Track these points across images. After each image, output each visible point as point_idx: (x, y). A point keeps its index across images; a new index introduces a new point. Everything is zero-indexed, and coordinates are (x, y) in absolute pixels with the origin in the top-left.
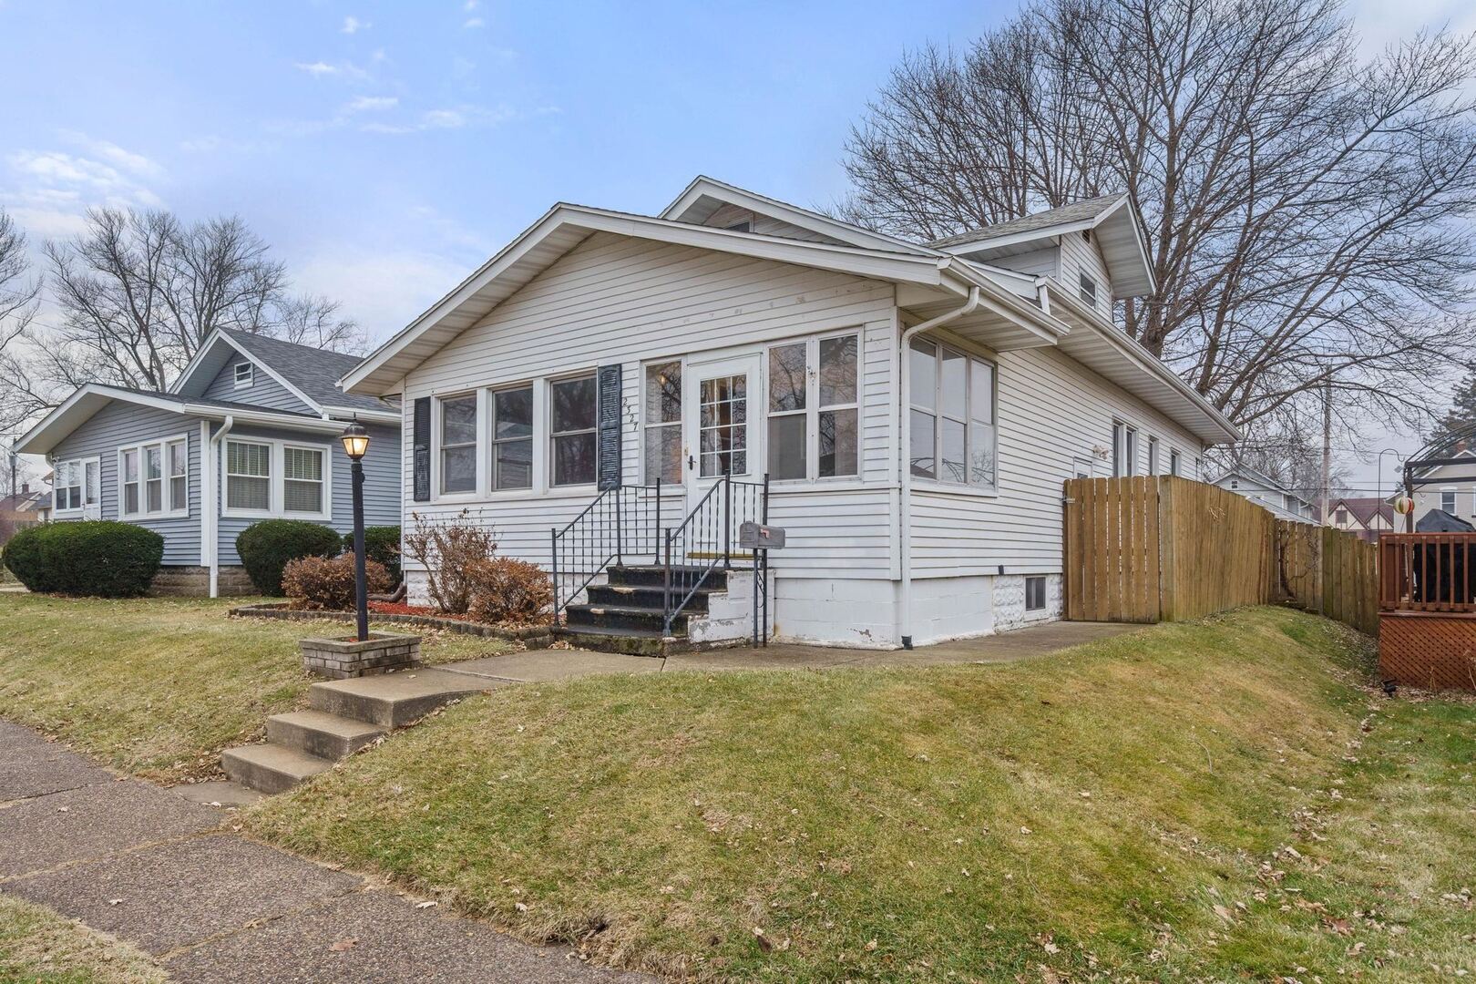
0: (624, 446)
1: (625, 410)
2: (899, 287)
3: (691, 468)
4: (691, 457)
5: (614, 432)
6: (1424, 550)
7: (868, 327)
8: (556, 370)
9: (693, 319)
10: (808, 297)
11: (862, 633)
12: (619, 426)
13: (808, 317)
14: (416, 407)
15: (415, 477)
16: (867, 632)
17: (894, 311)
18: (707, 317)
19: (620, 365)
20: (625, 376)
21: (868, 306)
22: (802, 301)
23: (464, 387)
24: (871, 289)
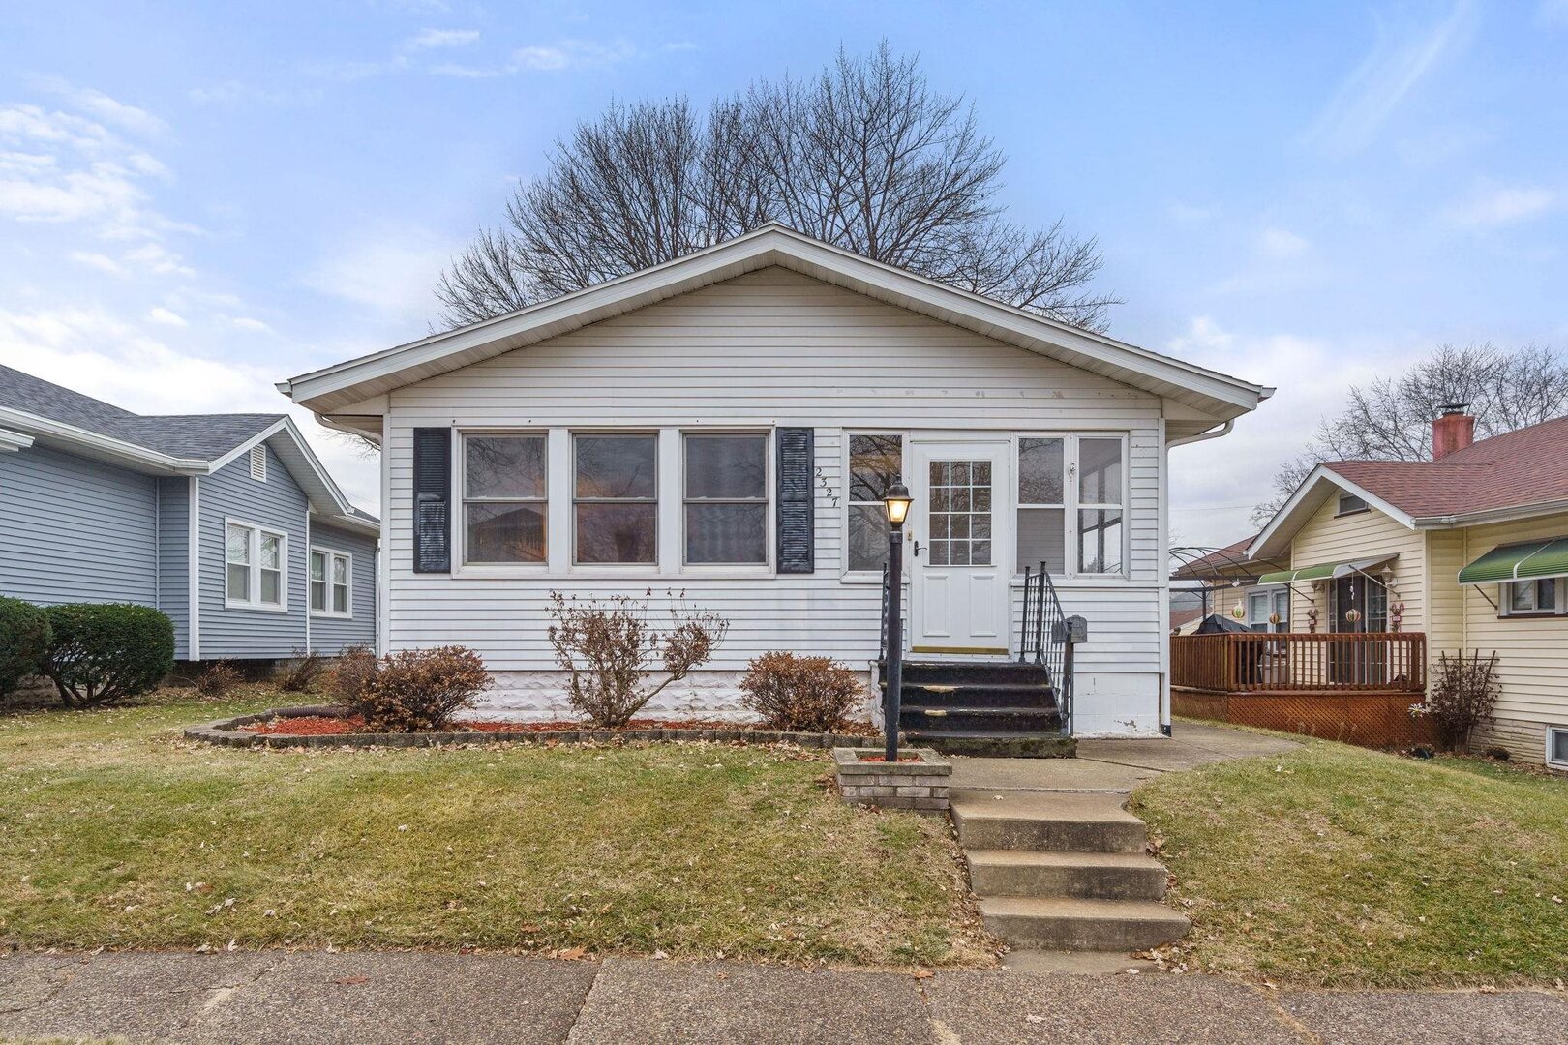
0: (817, 523)
1: (818, 482)
2: (1165, 401)
3: (916, 555)
4: (916, 543)
5: (801, 506)
6: (1256, 644)
7: (1134, 433)
8: (702, 421)
9: (918, 393)
10: (1065, 393)
11: (1126, 724)
12: (810, 500)
13: (1066, 414)
14: (416, 439)
15: (417, 540)
16: (1132, 723)
17: (1163, 422)
18: (939, 393)
19: (812, 428)
20: (817, 442)
21: (1134, 413)
22: (1060, 396)
23: (525, 422)
24: (1137, 398)
